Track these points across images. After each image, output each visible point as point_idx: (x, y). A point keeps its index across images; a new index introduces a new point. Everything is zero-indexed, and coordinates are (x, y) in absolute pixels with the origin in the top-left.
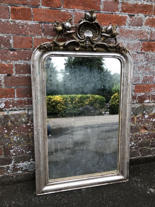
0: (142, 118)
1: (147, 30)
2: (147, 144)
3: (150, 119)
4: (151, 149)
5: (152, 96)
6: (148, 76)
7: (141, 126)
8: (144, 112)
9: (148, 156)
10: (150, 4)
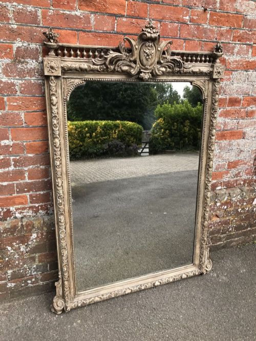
0: (214, 206)
1: (221, 121)
2: (218, 232)
3: (222, 207)
4: (222, 236)
5: (224, 182)
6: (220, 163)
7: (212, 214)
8: (216, 200)
9: (218, 244)
10: (224, 97)
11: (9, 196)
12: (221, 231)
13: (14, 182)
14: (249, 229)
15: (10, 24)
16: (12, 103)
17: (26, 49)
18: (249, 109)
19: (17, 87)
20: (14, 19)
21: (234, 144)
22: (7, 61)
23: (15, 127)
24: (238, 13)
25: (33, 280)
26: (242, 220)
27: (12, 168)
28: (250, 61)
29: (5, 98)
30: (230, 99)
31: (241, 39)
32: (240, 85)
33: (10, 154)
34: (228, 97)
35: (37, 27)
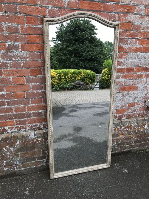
0: (121, 129)
1: (122, 81)
2: (124, 143)
3: (125, 129)
4: (127, 146)
5: (126, 115)
6: (123, 104)
7: (120, 133)
8: (122, 125)
9: (124, 150)
10: (124, 67)
11: (5, 121)
12: (126, 143)
13: (7, 114)
14: (143, 142)
15: (5, 33)
16: (6, 73)
17: (13, 45)
18: (139, 73)
19: (8, 65)
20: (7, 31)
21: (131, 93)
22: (3, 51)
23: (8, 85)
24: (129, 22)
25: (18, 167)
26: (138, 137)
27: (6, 106)
28: (138, 47)
29: (2, 70)
30: (127, 68)
31: (131, 36)
32: (133, 61)
33: (5, 99)
34: (126, 67)
35: (19, 34)
